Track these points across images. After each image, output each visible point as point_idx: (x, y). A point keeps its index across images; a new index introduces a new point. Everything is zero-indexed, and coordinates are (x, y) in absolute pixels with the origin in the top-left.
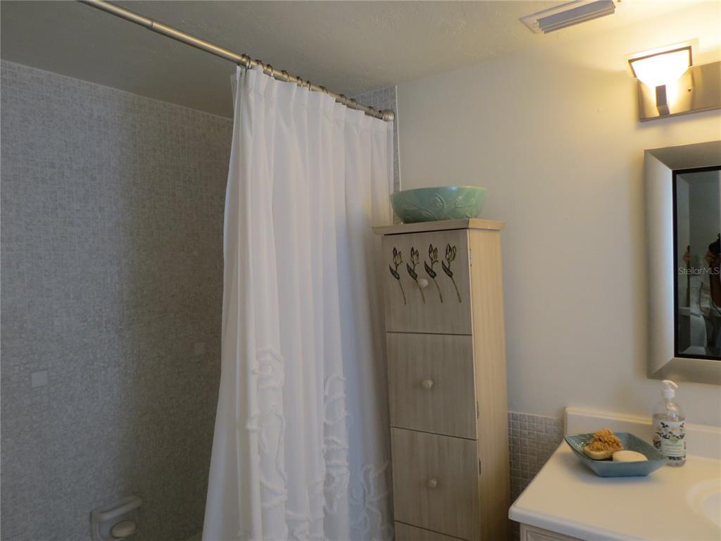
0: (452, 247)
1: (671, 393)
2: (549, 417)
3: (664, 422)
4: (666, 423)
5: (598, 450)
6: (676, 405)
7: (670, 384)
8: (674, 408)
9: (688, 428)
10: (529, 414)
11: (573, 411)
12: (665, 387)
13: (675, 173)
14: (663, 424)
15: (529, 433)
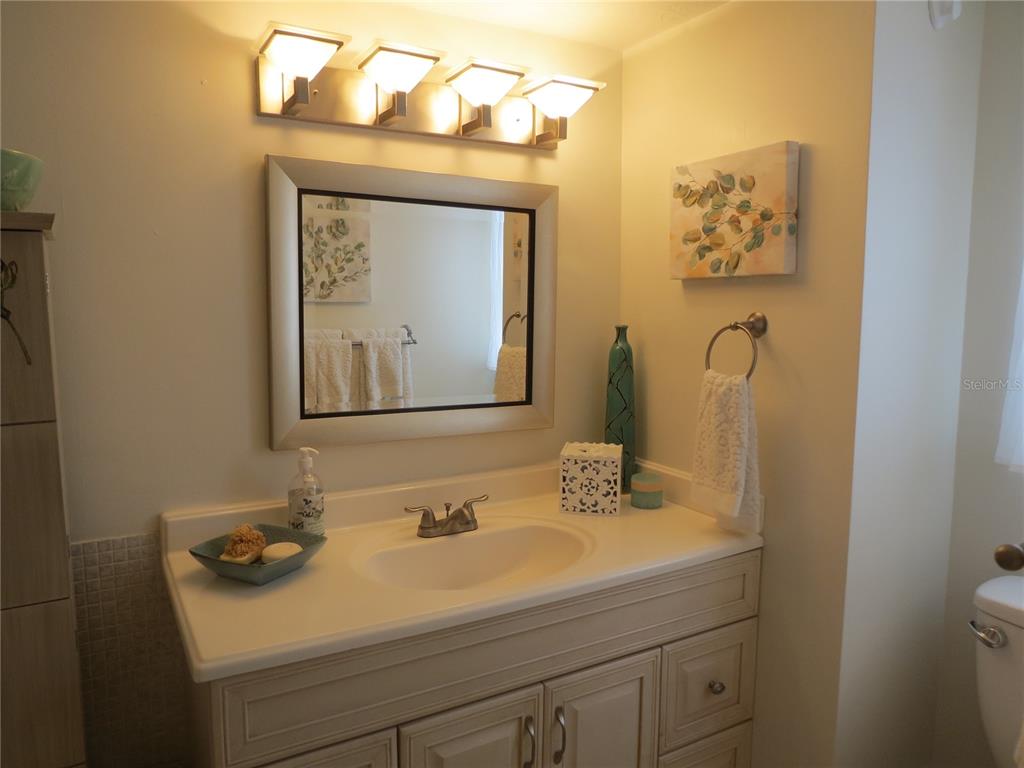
0: (7, 263)
1: (310, 462)
2: (134, 535)
3: (306, 498)
4: (309, 499)
5: (243, 554)
6: (315, 475)
7: (310, 451)
8: (312, 480)
9: (329, 498)
10: (99, 540)
11: (173, 516)
12: (303, 454)
13: (301, 192)
14: (305, 500)
15: (101, 569)
